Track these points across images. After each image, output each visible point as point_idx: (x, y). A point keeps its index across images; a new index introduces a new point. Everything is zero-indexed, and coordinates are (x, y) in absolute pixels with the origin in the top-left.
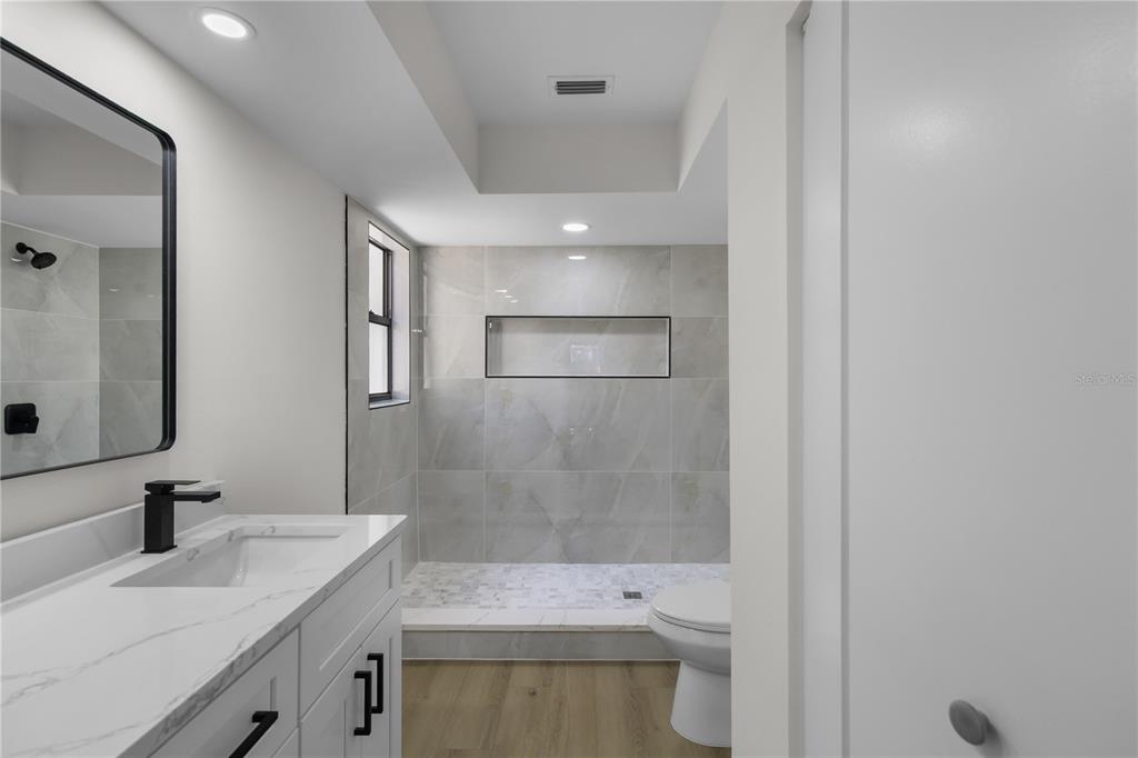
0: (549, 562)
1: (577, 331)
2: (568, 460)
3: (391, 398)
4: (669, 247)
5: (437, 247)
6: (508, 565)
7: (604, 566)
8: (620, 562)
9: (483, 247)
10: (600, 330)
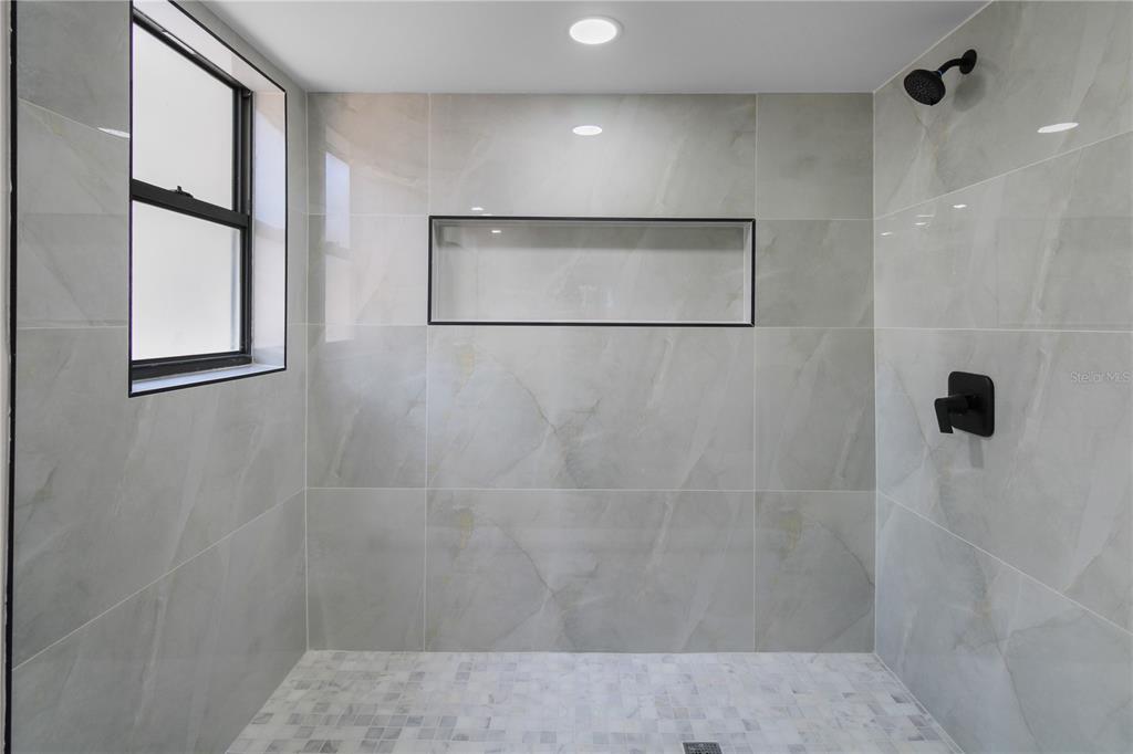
0: (539, 650)
1: (589, 244)
2: (573, 471)
3: (248, 361)
4: (753, 96)
5: (343, 94)
6: (465, 657)
7: (638, 659)
8: (666, 648)
9: (425, 96)
10: (628, 244)
